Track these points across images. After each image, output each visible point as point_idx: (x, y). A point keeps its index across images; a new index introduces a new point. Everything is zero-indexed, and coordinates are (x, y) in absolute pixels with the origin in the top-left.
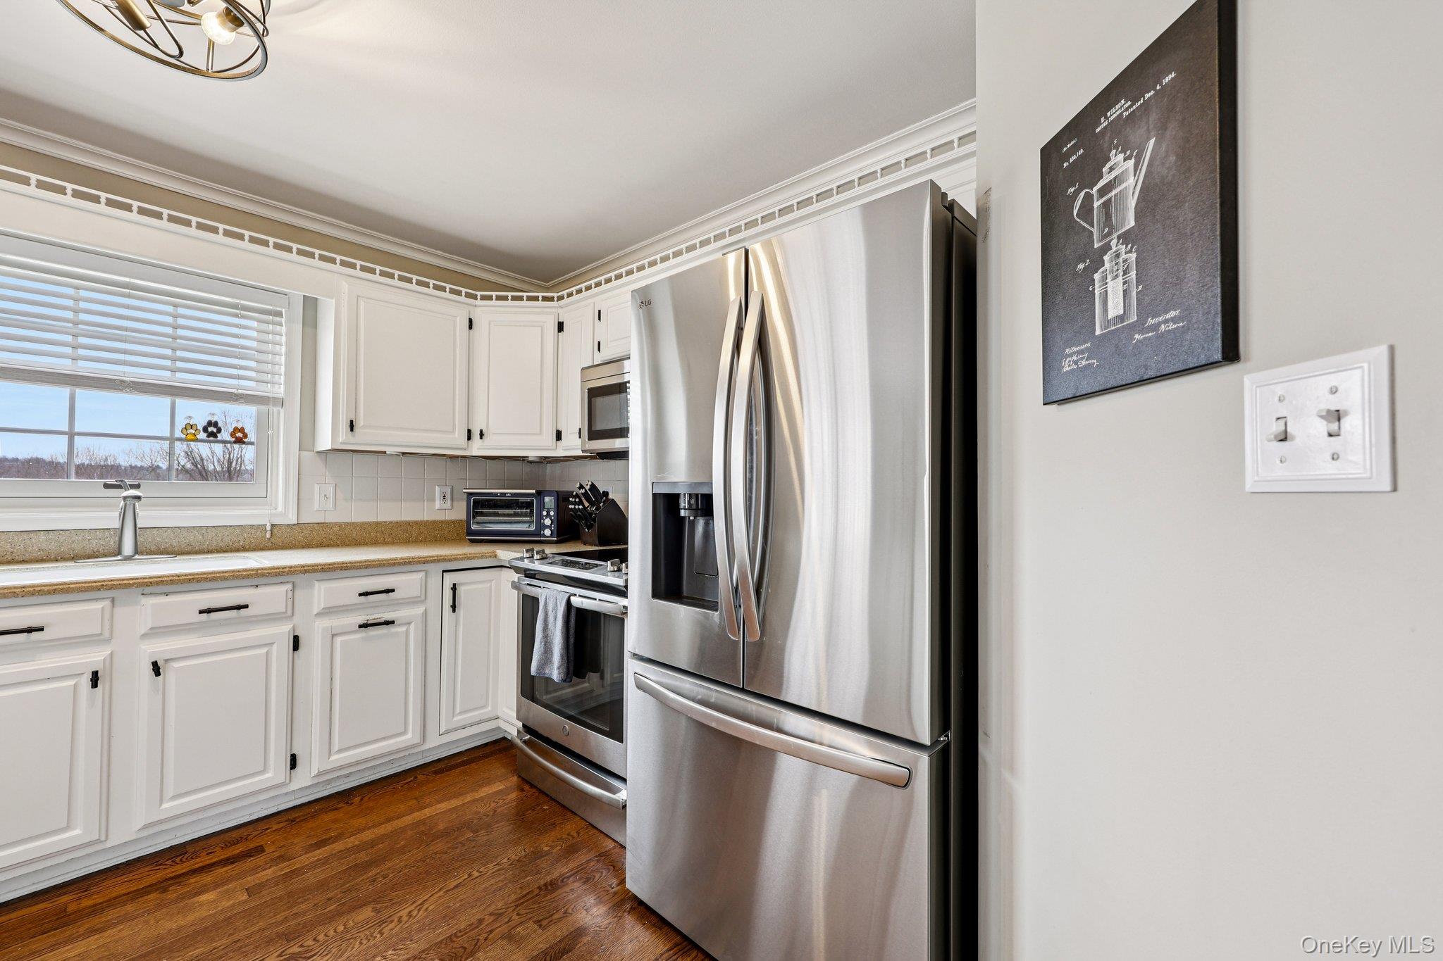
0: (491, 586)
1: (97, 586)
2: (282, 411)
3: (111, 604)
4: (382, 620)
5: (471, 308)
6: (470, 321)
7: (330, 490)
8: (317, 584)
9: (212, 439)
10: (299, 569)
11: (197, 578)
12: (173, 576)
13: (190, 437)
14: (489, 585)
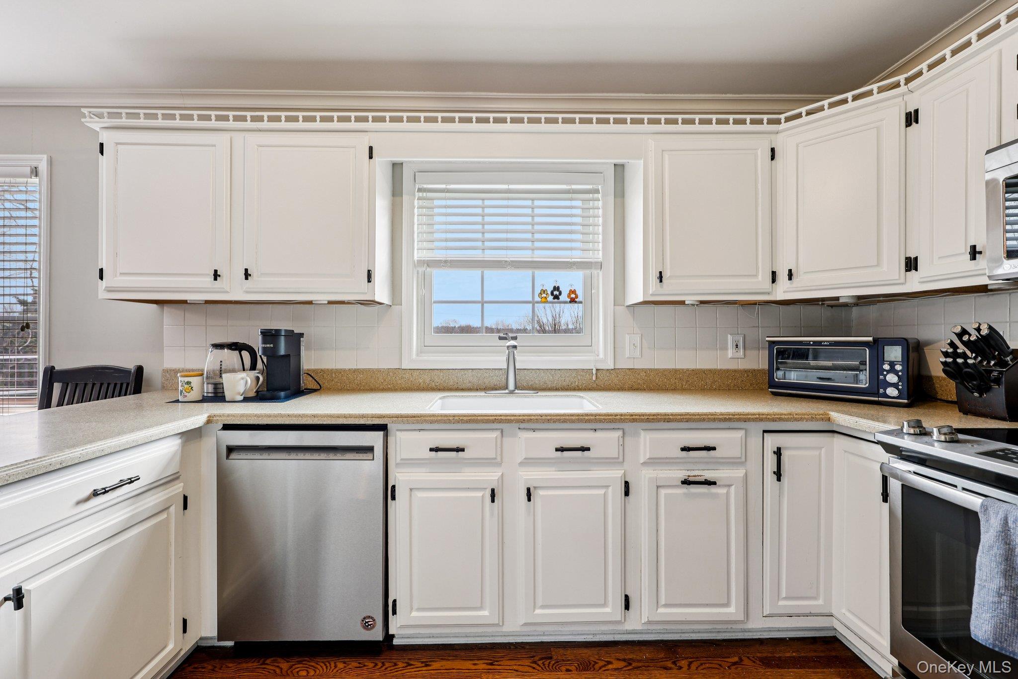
0: (820, 454)
1: (492, 420)
2: (601, 273)
3: (501, 434)
4: (702, 479)
5: (773, 137)
6: (773, 150)
7: (637, 339)
8: (643, 433)
9: (556, 300)
10: (628, 417)
11: (553, 419)
12: (538, 416)
13: (543, 300)
14: (818, 453)
